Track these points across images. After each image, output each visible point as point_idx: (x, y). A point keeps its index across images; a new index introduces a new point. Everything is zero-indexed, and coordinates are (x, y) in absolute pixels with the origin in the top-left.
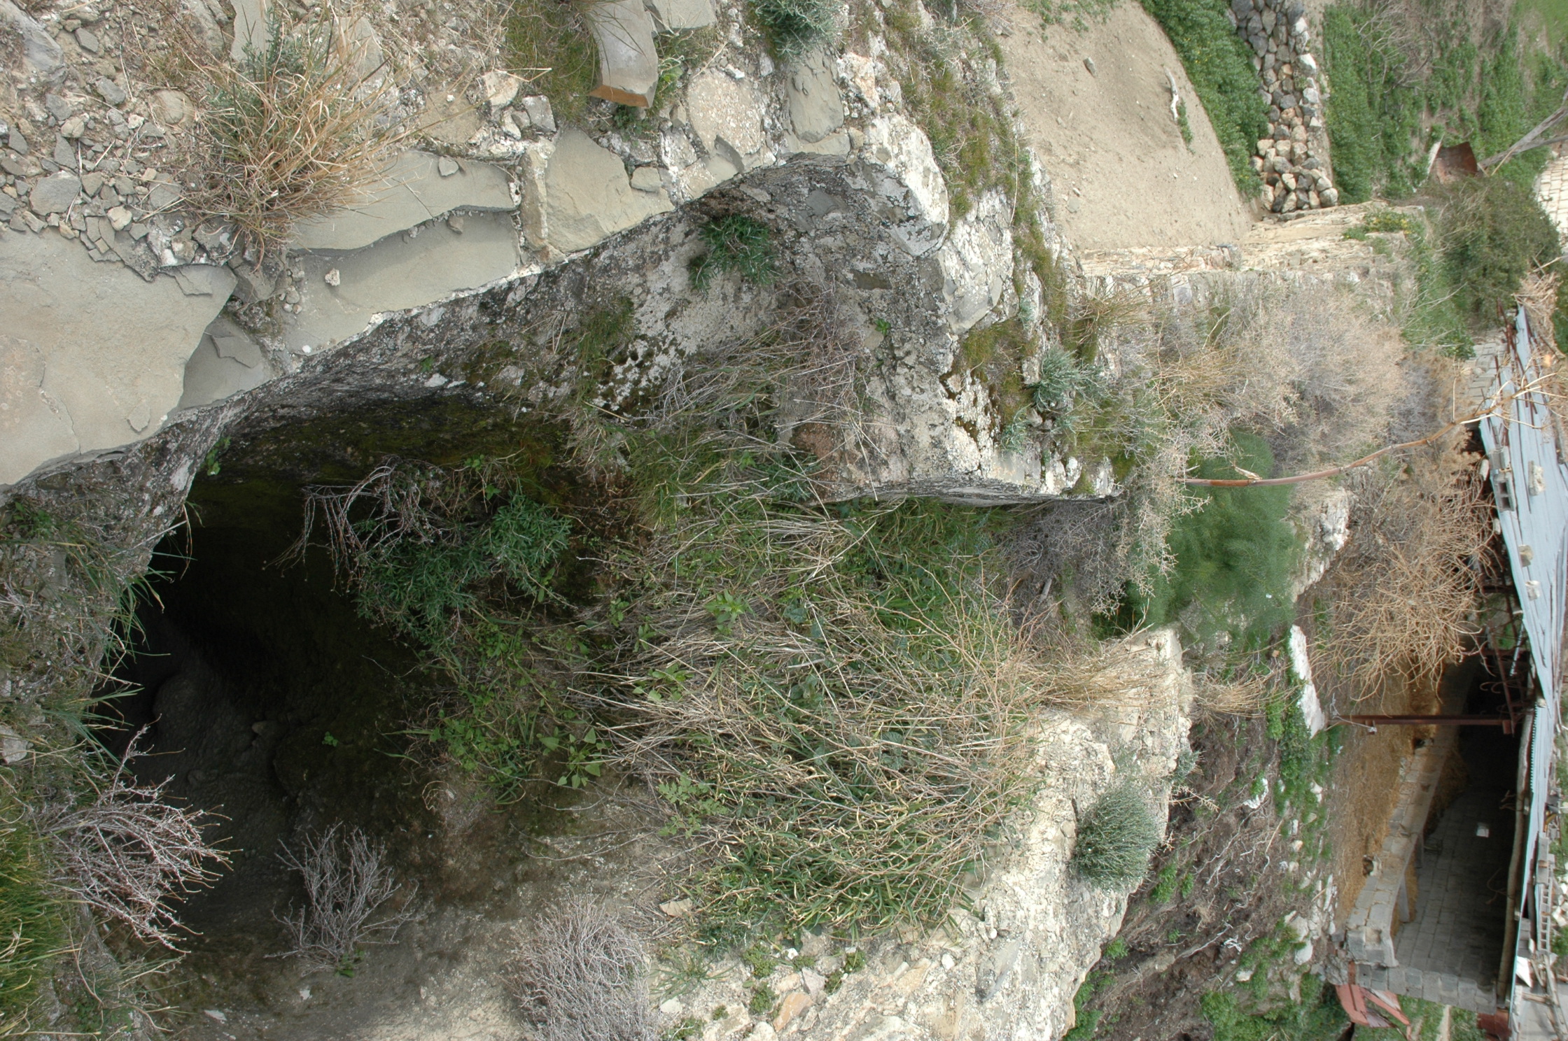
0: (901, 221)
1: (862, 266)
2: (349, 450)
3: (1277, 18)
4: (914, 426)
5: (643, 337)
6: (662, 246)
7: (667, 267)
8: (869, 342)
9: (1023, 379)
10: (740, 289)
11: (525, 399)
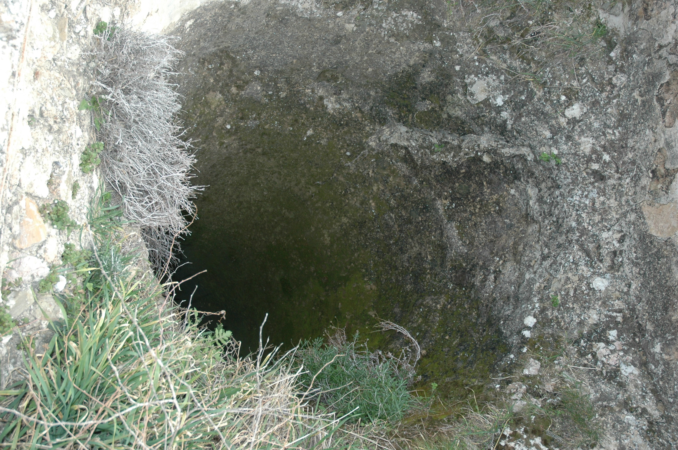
11: (509, 382)
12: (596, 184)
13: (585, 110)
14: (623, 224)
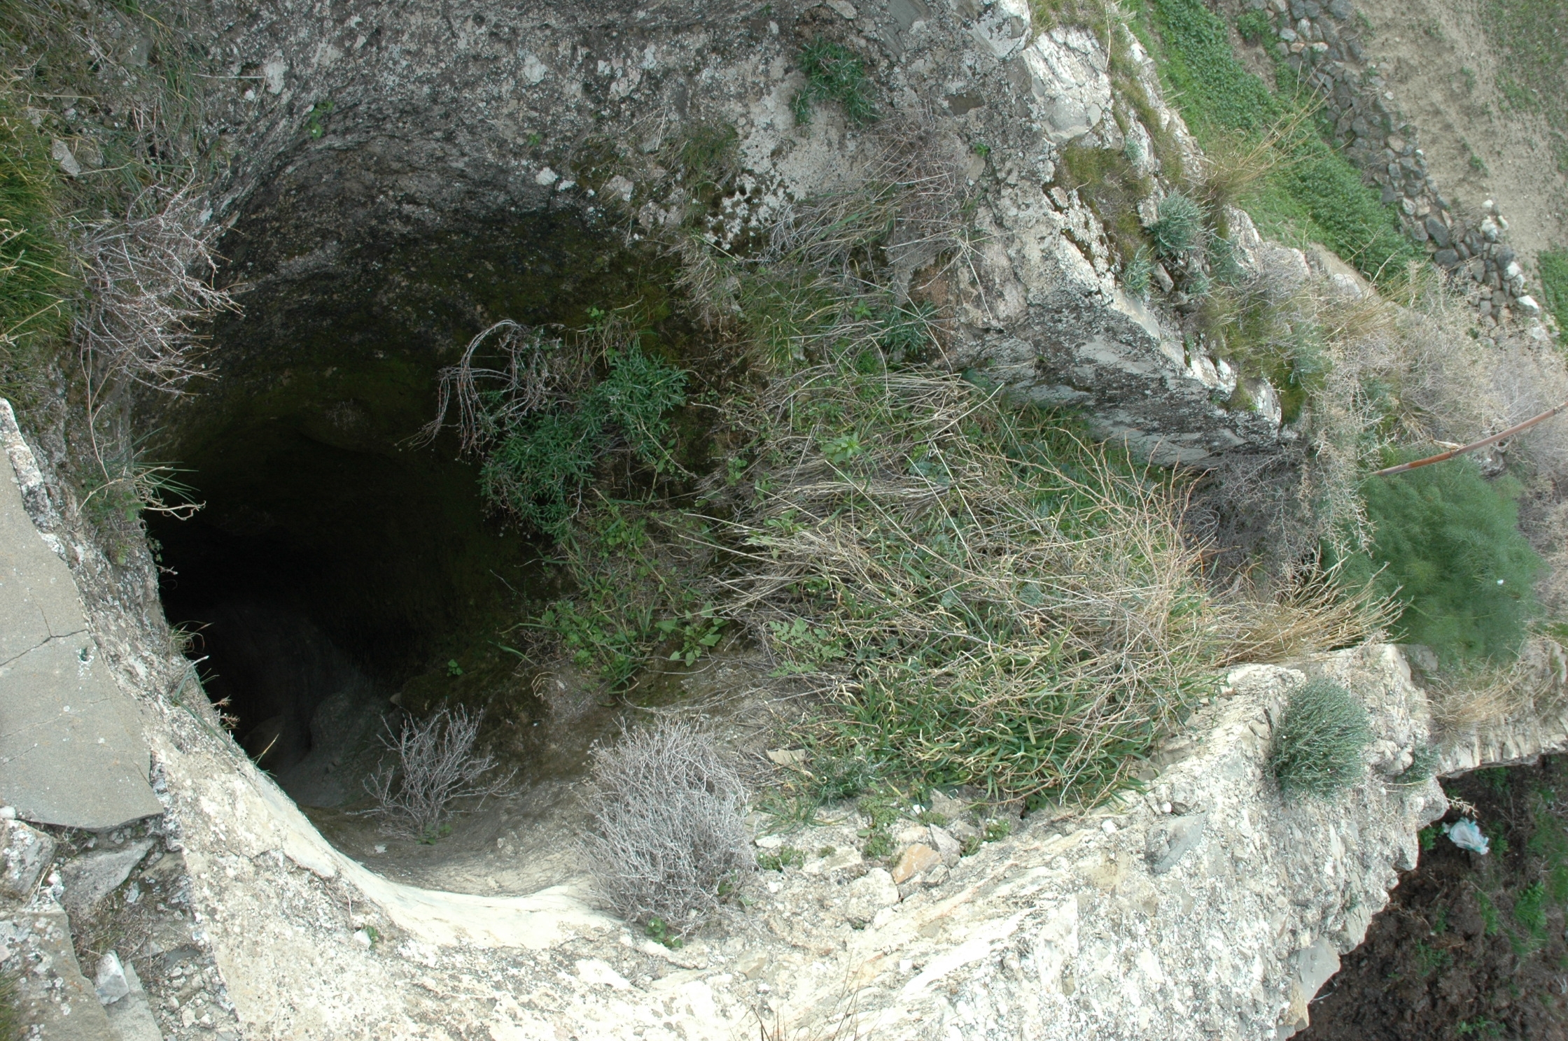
0: (980, 15)
1: (954, 86)
2: (479, 308)
3: (1486, 265)
4: (1023, 244)
5: (751, 173)
6: (763, 78)
7: (769, 102)
8: (973, 169)
9: (1140, 221)
10: (844, 136)
11: (636, 222)
12: (384, 44)
13: (279, 53)
14: (459, 12)
